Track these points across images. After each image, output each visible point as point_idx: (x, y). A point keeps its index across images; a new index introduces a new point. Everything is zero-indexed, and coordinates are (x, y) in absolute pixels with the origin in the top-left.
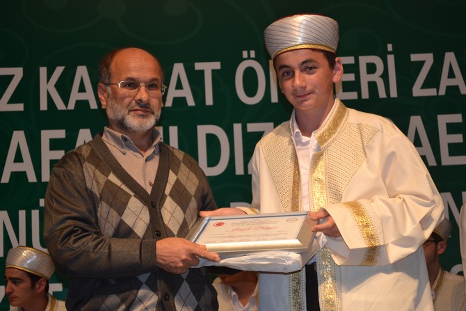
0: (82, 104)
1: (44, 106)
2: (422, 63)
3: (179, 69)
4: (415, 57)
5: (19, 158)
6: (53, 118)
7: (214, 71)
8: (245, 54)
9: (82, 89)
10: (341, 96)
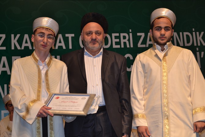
1: (13, 48)
2: (141, 36)
3: (60, 36)
4: (139, 34)
5: (4, 66)
6: (16, 52)
7: (72, 37)
9: (26, 42)
10: (115, 46)
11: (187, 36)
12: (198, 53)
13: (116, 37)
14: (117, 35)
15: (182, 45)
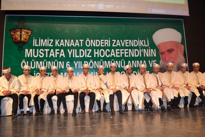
0: (62, 46)
1: (56, 46)
2: (114, 41)
3: (77, 41)
4: (113, 40)
5: (52, 53)
6: (57, 47)
7: (82, 41)
8: (87, 39)
9: (62, 43)
10: (102, 46)
11: (136, 42)
12: (140, 50)
13: (102, 42)
14: (103, 40)
15: (133, 46)
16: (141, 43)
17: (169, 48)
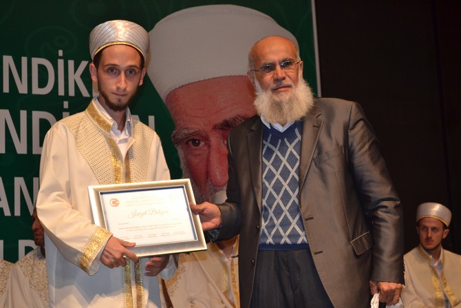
11: (42, 69)
15: (22, 89)
16: (75, 77)
17: (228, 114)
